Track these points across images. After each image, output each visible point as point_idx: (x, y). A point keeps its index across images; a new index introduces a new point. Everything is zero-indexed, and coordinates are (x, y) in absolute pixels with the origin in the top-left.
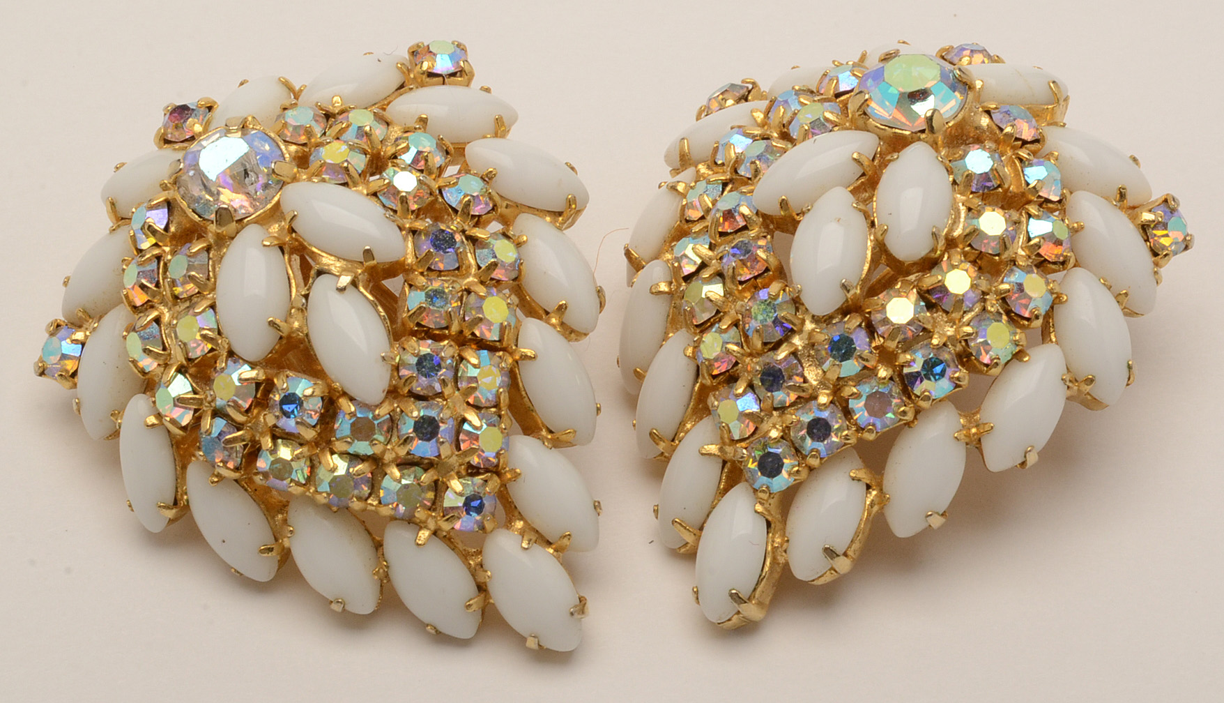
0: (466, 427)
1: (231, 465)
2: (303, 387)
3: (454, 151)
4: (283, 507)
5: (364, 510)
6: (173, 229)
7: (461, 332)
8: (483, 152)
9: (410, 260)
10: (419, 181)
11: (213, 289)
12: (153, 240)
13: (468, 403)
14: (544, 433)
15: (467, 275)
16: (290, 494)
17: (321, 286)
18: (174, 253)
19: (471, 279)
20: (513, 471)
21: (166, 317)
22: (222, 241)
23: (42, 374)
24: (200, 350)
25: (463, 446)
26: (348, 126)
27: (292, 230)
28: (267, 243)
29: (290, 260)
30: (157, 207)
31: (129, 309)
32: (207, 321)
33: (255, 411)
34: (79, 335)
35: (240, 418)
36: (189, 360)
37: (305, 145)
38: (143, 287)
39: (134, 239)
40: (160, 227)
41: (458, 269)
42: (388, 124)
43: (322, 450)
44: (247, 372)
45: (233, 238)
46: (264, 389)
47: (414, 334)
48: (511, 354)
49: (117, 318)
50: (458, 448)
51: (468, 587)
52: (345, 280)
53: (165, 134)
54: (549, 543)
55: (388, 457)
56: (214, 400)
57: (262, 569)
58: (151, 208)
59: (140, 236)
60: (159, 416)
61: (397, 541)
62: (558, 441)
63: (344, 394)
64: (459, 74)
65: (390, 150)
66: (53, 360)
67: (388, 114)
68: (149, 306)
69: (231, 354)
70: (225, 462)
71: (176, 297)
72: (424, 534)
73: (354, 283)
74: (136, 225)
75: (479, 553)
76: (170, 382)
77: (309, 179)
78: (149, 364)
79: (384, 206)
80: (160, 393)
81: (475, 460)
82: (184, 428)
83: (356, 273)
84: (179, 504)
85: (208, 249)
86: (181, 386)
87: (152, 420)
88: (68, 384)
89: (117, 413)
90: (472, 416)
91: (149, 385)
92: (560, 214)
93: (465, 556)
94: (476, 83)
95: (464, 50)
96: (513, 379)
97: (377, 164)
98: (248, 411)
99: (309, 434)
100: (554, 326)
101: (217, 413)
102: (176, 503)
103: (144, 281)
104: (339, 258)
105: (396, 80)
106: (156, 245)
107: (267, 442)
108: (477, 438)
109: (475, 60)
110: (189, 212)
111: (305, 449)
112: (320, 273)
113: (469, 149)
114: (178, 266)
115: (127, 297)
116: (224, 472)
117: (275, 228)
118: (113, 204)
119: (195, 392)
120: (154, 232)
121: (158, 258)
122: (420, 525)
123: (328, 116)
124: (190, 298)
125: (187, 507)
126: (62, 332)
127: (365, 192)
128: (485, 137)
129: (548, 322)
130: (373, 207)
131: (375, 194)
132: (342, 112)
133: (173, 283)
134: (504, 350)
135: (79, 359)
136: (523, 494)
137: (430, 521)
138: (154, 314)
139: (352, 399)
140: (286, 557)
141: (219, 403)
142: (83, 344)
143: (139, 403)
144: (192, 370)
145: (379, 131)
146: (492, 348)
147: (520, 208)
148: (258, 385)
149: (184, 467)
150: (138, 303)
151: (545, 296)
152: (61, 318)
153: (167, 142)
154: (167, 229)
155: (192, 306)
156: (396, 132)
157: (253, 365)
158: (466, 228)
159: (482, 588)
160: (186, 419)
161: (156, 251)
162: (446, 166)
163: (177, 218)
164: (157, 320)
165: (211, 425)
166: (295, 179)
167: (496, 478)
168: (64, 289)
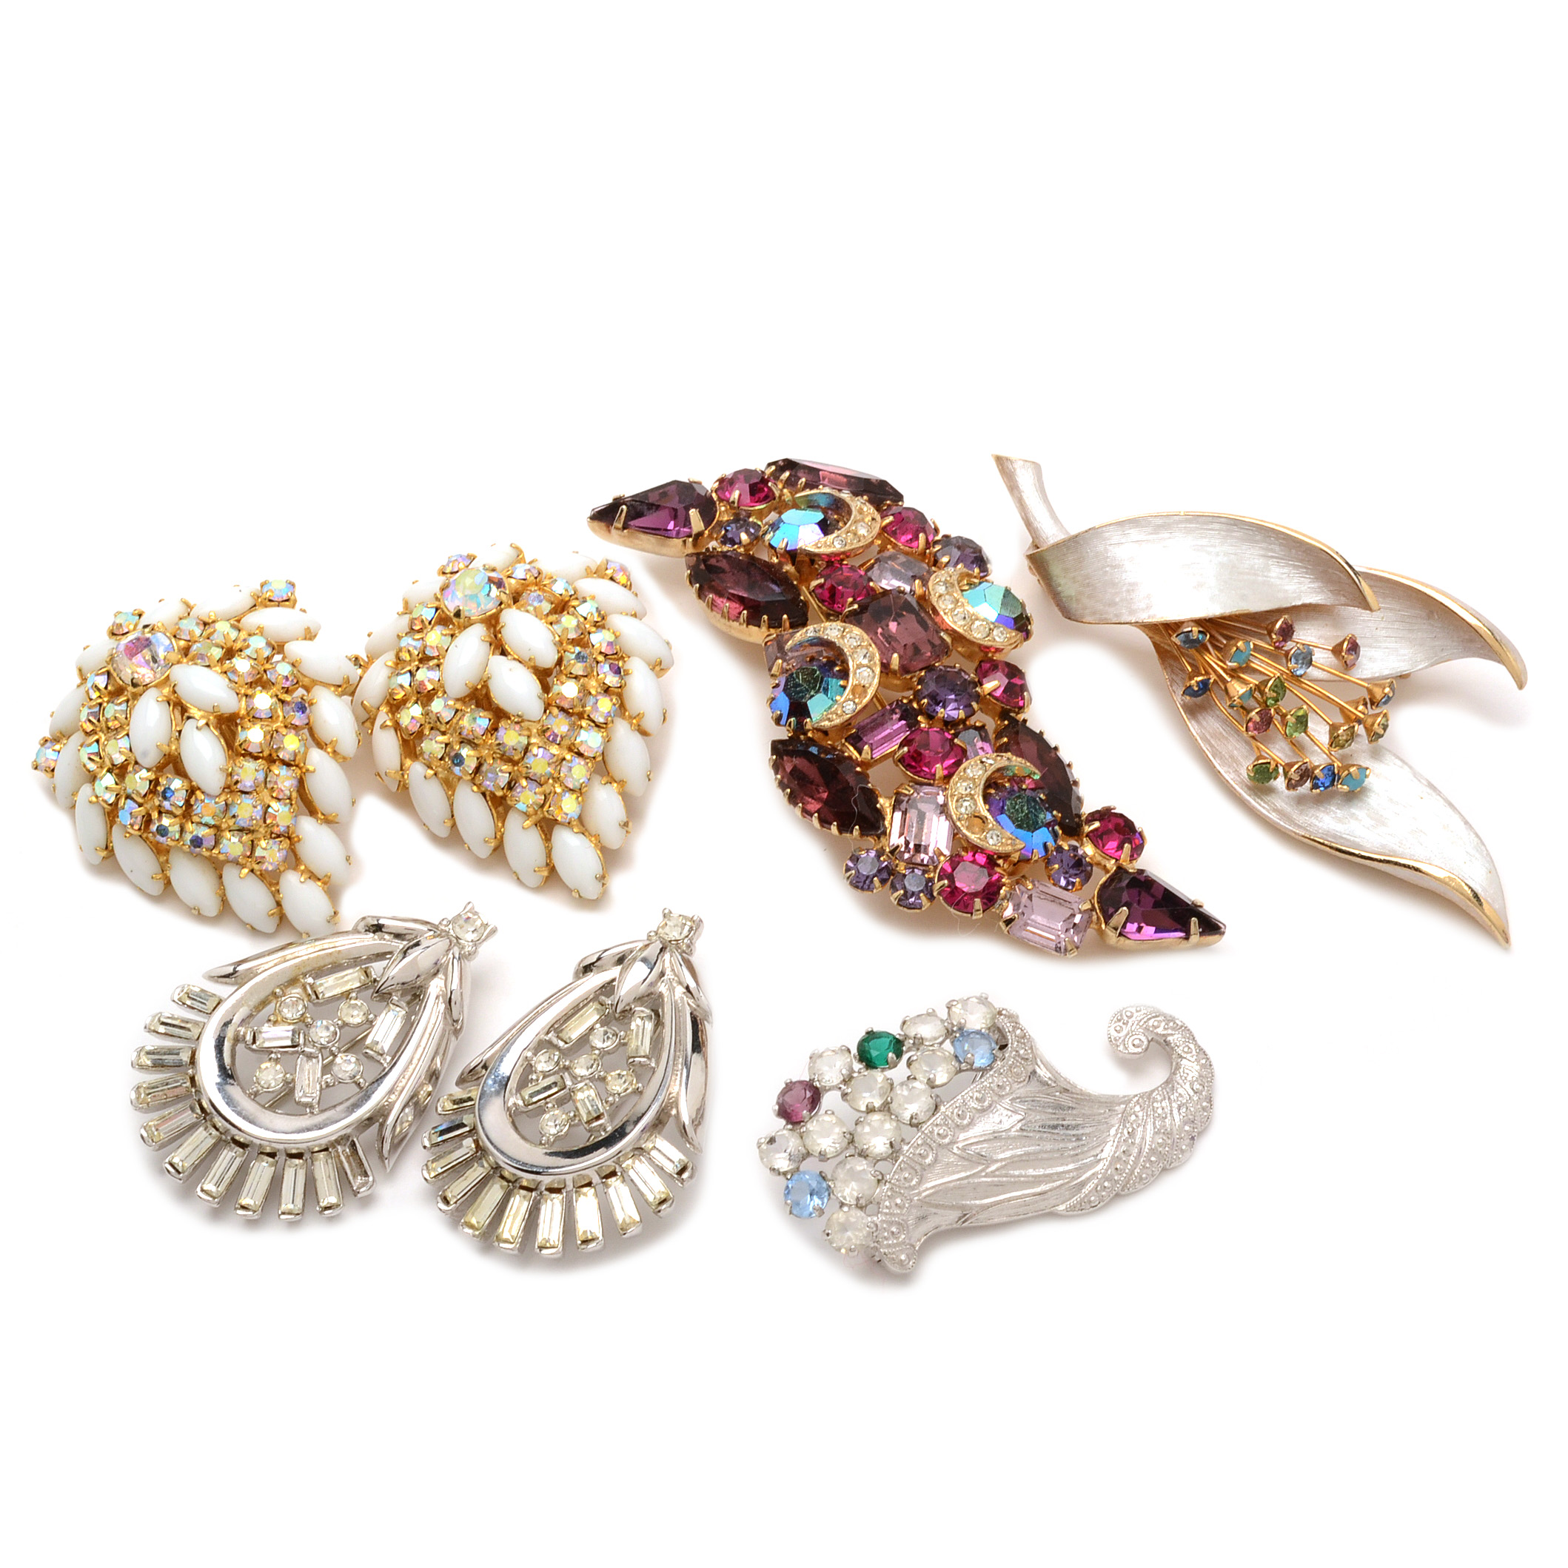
0: (270, 810)
1: (136, 827)
2: (177, 784)
3: (278, 647)
4: (167, 851)
5: (211, 856)
6: (109, 688)
7: (270, 755)
8: (295, 649)
9: (243, 712)
10: (252, 667)
11: (128, 725)
12: (97, 694)
13: (272, 797)
14: (320, 815)
15: (276, 721)
16: (170, 846)
17: (189, 727)
18: (108, 702)
19: (279, 724)
20: (298, 836)
21: (103, 738)
22: (136, 697)
23: (36, 768)
24: (119, 759)
25: (268, 821)
26: (215, 631)
27: (175, 692)
28: (160, 699)
29: (173, 710)
30: (103, 674)
31: (83, 733)
32: (124, 743)
33: (151, 796)
34: (57, 747)
35: (140, 800)
36: (113, 765)
37: (189, 641)
38: (90, 721)
39: (87, 692)
40: (102, 686)
41: (271, 717)
42: (239, 630)
43: (187, 821)
44: (144, 773)
45: (141, 695)
46: (155, 783)
47: (244, 756)
48: (300, 768)
49: (77, 738)
50: (265, 822)
51: (271, 903)
52: (203, 722)
53: (113, 630)
54: (319, 880)
55: (224, 826)
56: (125, 789)
57: (156, 888)
58: (98, 675)
59: (91, 691)
60: (97, 797)
61: (230, 874)
62: (328, 821)
63: (199, 789)
64: (287, 601)
65: (238, 645)
66: (41, 761)
67: (240, 625)
68: (93, 732)
69: (136, 763)
70: (132, 825)
71: (109, 728)
72: (245, 871)
73: (207, 724)
74: (89, 684)
75: (278, 883)
76: (102, 778)
77: (188, 662)
78: (92, 766)
79: (230, 680)
80: (97, 783)
81: (276, 830)
82: (111, 805)
83: (209, 719)
84: (108, 848)
85: (127, 701)
86: (109, 780)
87: (94, 799)
88: (50, 775)
89: (74, 794)
90: (275, 805)
91: (93, 778)
92: (340, 686)
93: (271, 884)
94: (298, 606)
95: (293, 585)
96: (301, 782)
97: (230, 653)
98: (145, 795)
99: (178, 812)
100: (328, 753)
101: (128, 797)
102: (107, 848)
103: (91, 718)
104: (199, 710)
105: (250, 602)
106: (100, 697)
107: (155, 815)
108: (276, 816)
109: (299, 594)
110: (118, 679)
111: (177, 819)
112: (189, 718)
113: (286, 646)
114: (111, 710)
115: (82, 726)
116: (131, 831)
117: (166, 691)
118: (80, 670)
119: (117, 784)
120: (99, 690)
121: (100, 704)
122: (243, 866)
123: (205, 624)
124: (116, 729)
125: (112, 850)
126: (48, 744)
127: (220, 671)
128: (297, 639)
129: (325, 751)
130: (223, 681)
131: (225, 673)
132: (214, 622)
133: (107, 720)
134: (297, 766)
135: (56, 761)
136: (303, 850)
137: (248, 864)
138: (96, 737)
139: (203, 793)
140: (168, 883)
141: (129, 791)
142: (59, 752)
143: (86, 789)
144: (117, 771)
145: (233, 634)
146: (288, 765)
147: (315, 682)
148: (151, 782)
149: (111, 827)
150: (88, 731)
151: (324, 734)
152: (48, 735)
153: (114, 634)
154: (106, 688)
155: (118, 733)
156: (243, 635)
157: (149, 770)
158: (279, 693)
159: (279, 904)
160: (112, 800)
161: (100, 701)
162: (273, 656)
163: (112, 681)
164: (97, 741)
165: (124, 804)
166: (179, 662)
167: (288, 841)
168: (50, 719)
